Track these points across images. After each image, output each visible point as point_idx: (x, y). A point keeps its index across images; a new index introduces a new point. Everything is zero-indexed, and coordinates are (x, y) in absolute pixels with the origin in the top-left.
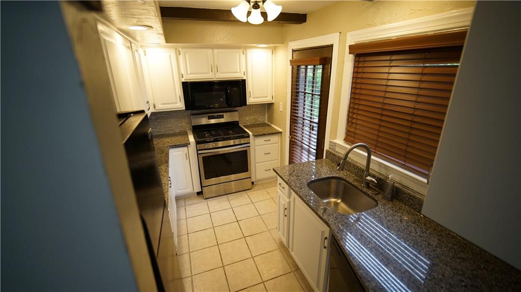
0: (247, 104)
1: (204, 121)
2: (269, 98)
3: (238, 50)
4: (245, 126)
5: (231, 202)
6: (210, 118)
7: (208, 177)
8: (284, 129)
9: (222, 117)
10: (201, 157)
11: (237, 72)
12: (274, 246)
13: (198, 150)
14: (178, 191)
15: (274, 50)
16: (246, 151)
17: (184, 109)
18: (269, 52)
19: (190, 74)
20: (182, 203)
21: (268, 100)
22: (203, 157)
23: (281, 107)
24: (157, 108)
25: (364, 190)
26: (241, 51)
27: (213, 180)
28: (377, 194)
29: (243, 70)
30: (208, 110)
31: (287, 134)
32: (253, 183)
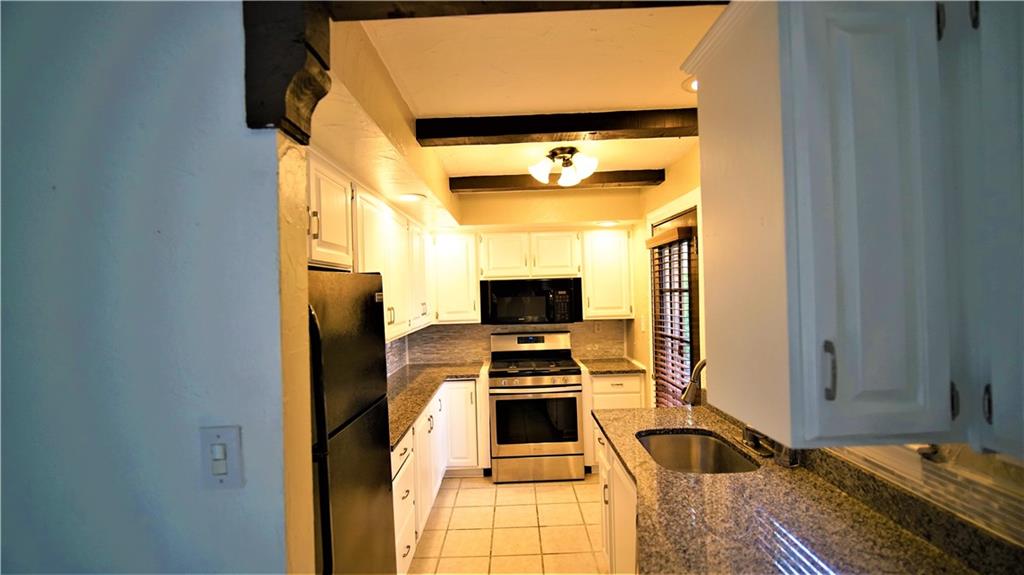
0: (584, 318)
1: (512, 345)
2: (624, 310)
3: (570, 233)
4: (582, 361)
5: (538, 495)
6: (521, 341)
8: (648, 365)
9: (541, 340)
10: (494, 400)
11: (567, 266)
13: (491, 388)
14: (452, 460)
15: (630, 231)
16: (574, 400)
17: (480, 321)
18: (623, 234)
19: (494, 268)
20: (455, 483)
21: (622, 313)
22: (498, 403)
23: (643, 324)
24: (440, 318)
25: (745, 450)
26: (575, 233)
28: (768, 457)
29: (578, 262)
30: (518, 327)
31: (651, 371)
32: (588, 470)
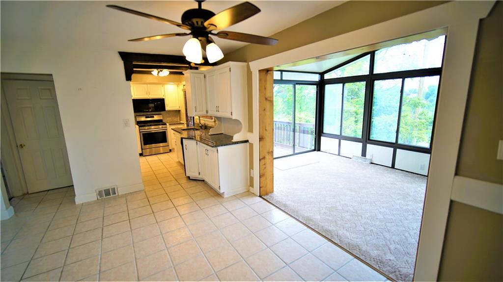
0: (166, 110)
1: (143, 119)
6: (146, 117)
7: (145, 144)
9: (153, 117)
10: (141, 133)
11: (160, 95)
12: (176, 164)
13: (140, 130)
15: (178, 85)
16: (165, 132)
19: (136, 95)
21: (177, 108)
22: (143, 134)
23: (182, 111)
26: (161, 85)
27: (148, 146)
29: (163, 94)
30: (145, 114)
31: (185, 122)
32: (170, 150)
